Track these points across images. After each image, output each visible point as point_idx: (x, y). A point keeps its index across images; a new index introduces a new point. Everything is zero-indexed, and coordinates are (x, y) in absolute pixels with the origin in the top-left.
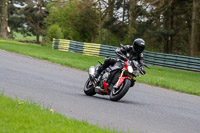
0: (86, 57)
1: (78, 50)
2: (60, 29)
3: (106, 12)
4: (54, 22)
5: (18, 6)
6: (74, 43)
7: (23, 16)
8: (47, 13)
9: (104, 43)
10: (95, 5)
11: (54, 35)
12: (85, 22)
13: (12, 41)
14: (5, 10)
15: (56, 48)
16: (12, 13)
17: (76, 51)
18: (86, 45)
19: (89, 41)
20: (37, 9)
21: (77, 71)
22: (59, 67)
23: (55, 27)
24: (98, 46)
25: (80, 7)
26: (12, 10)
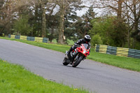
0: (119, 57)
1: (113, 53)
2: (100, 38)
3: (133, 26)
4: (96, 33)
5: (71, 21)
6: (110, 47)
7: (74, 28)
8: (91, 26)
9: (131, 48)
10: (125, 21)
11: (96, 42)
12: (118, 33)
13: (66, 46)
14: (62, 24)
15: (98, 51)
16: (67, 26)
17: (112, 53)
18: (119, 49)
19: (121, 46)
20: (84, 24)
21: (113, 67)
22: (100, 64)
23: (97, 36)
24: (127, 50)
25: (114, 22)
26: (67, 24)
